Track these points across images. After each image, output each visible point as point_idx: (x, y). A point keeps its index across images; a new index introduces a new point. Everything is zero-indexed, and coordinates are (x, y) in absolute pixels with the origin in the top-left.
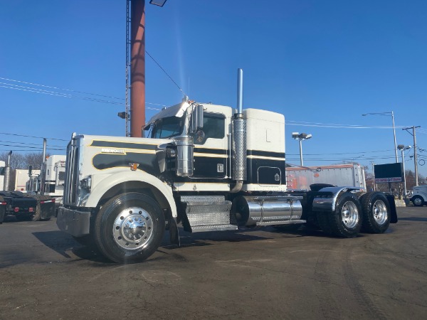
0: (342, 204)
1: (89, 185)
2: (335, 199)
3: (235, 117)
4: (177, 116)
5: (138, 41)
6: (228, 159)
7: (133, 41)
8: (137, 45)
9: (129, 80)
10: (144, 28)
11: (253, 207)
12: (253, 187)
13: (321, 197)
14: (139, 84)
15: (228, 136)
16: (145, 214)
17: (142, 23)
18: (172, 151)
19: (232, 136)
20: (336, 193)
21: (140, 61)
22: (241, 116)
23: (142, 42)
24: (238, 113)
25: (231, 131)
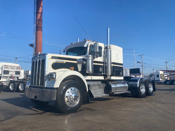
0: (140, 85)
1: (54, 77)
2: (138, 83)
3: (106, 48)
4: (84, 46)
5: (40, 13)
6: (104, 66)
7: (37, 13)
8: (39, 15)
9: (35, 30)
10: (42, 7)
11: (113, 86)
12: (113, 78)
13: (132, 82)
14: (39, 32)
15: (103, 56)
16: (76, 90)
17: (41, 5)
18: (85, 62)
19: (105, 56)
20: (138, 80)
21: (40, 22)
22: (109, 47)
23: (41, 13)
24: (108, 47)
25: (104, 54)
